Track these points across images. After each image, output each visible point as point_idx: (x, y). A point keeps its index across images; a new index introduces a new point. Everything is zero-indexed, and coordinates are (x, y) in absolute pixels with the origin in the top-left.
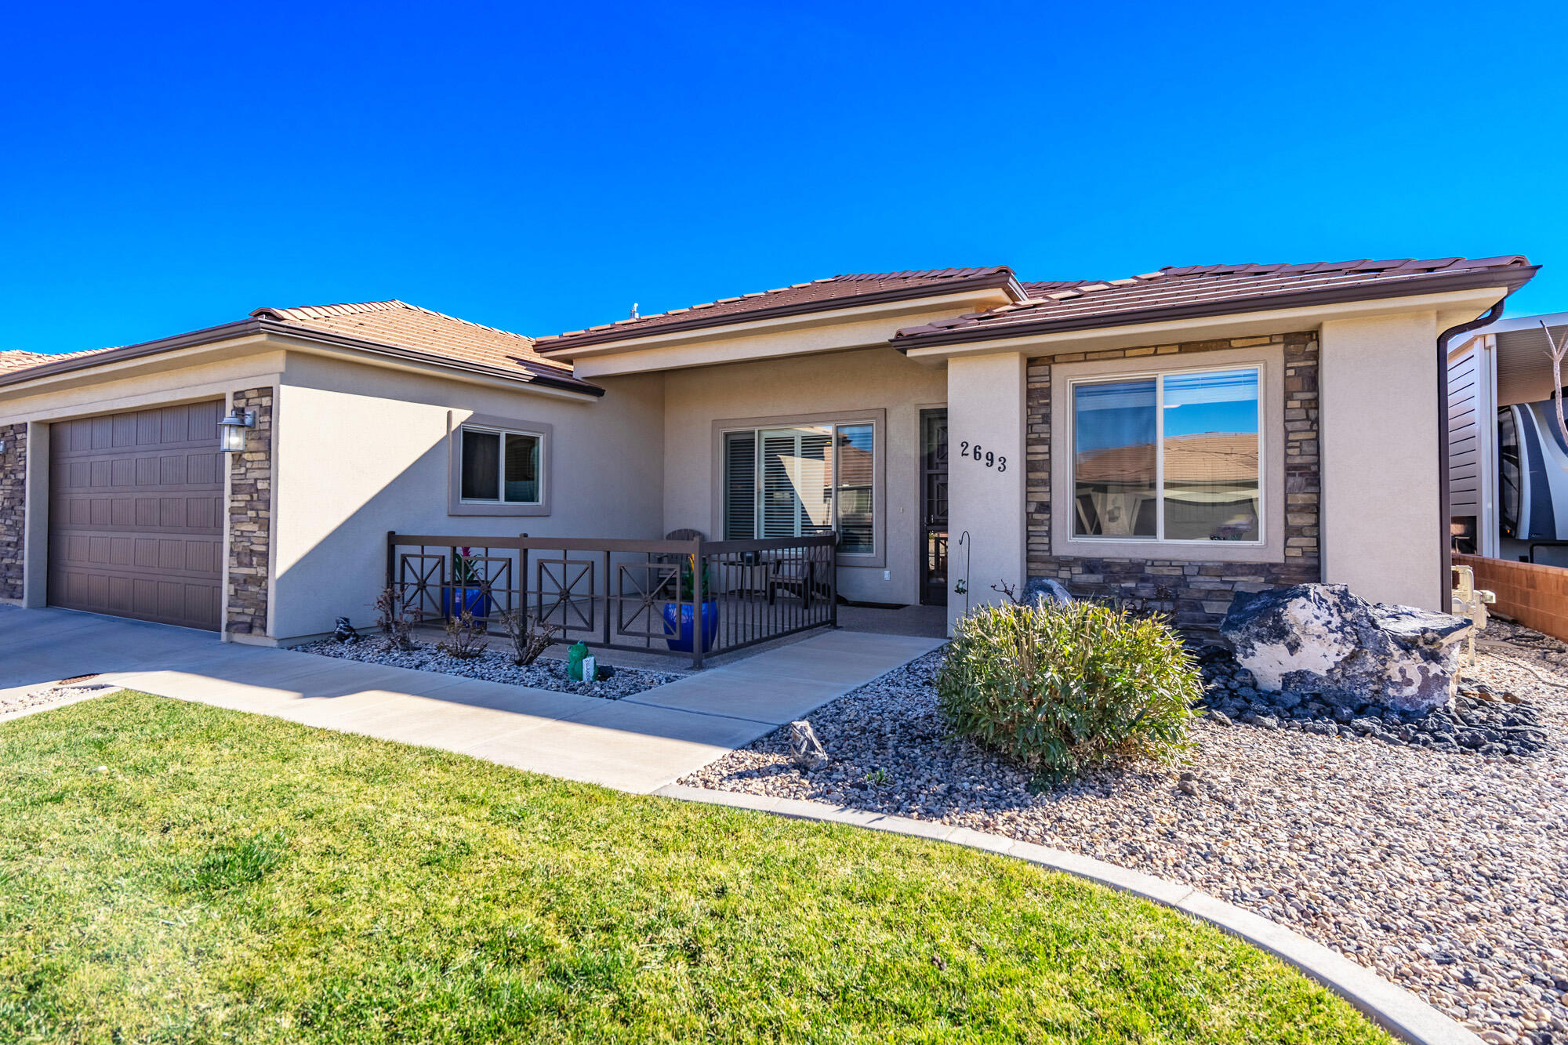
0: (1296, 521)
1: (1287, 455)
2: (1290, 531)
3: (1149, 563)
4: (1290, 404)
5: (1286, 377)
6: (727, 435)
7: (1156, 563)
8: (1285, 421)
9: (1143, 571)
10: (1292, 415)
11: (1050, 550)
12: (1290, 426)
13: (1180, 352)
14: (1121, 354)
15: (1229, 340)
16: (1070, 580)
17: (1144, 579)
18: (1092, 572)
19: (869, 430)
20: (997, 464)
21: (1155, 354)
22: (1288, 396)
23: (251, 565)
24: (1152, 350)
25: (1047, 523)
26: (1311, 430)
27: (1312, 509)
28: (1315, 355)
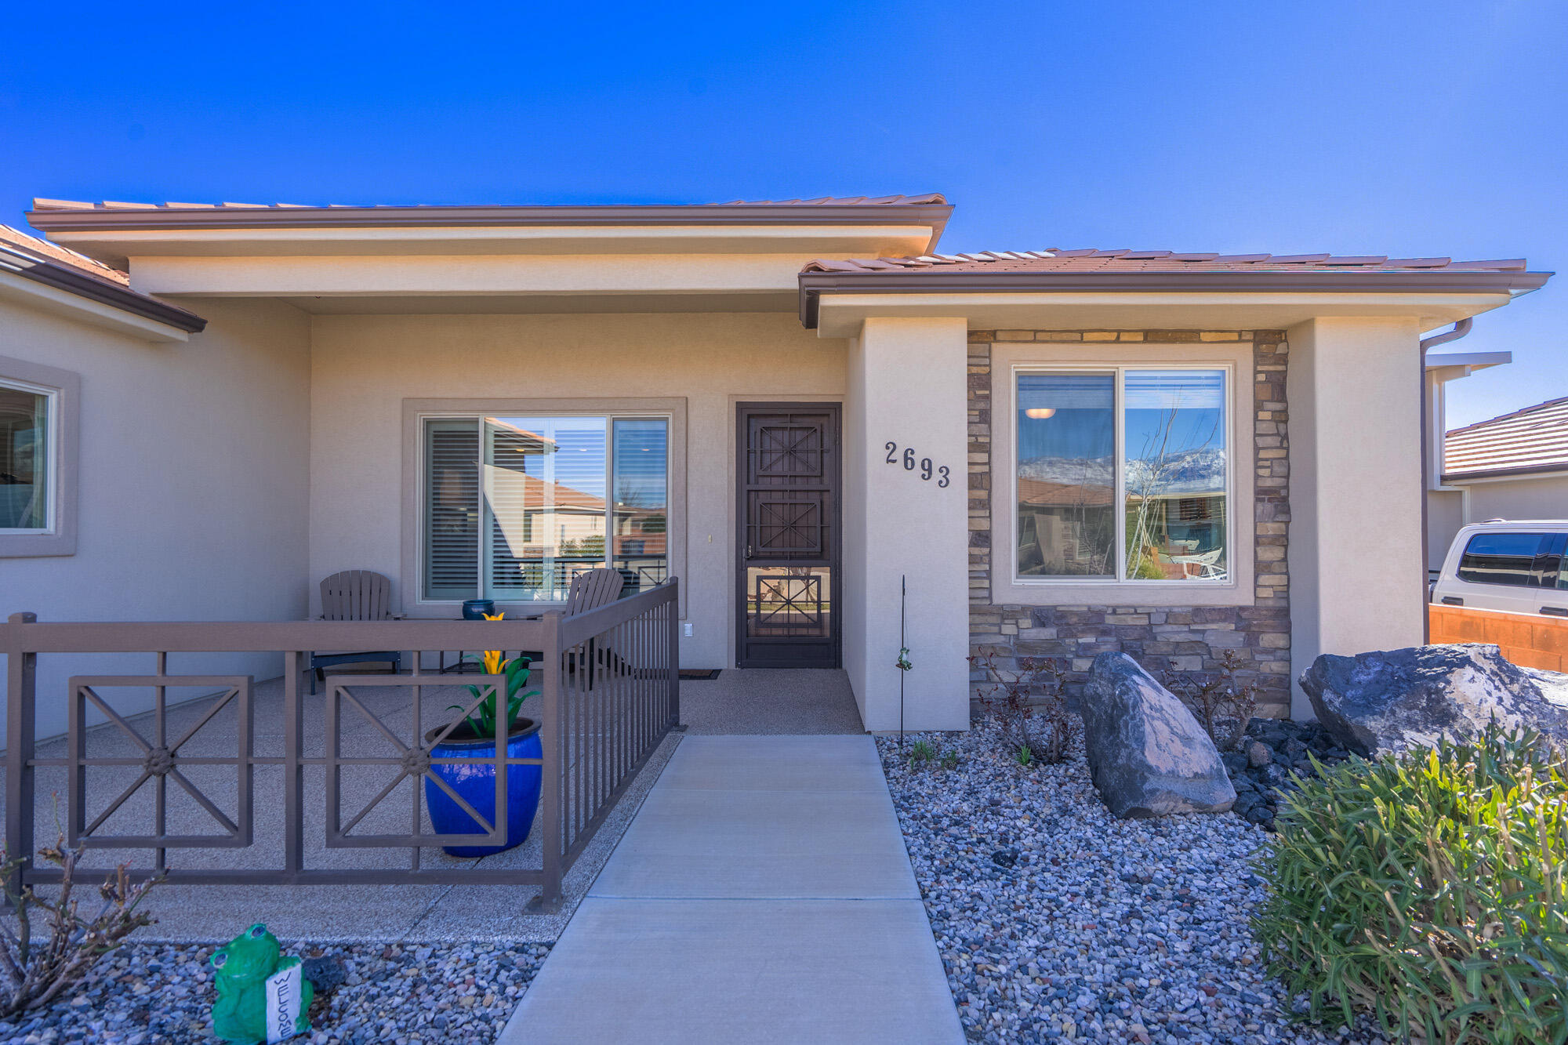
0: (1268, 554)
1: (1257, 477)
2: (1261, 567)
3: (1110, 611)
4: (1262, 415)
5: (1256, 383)
6: (428, 423)
7: (1119, 611)
8: (1256, 435)
9: (1102, 622)
10: (1263, 428)
11: (990, 597)
12: (1261, 442)
13: (1146, 341)
14: (1077, 336)
15: (1199, 331)
16: (1017, 637)
17: (1105, 632)
18: (1043, 625)
19: (661, 426)
20: (937, 476)
21: (1117, 341)
22: (1258, 407)
24: (1113, 337)
25: (986, 559)
26: (1281, 447)
27: (1282, 541)
28: (1284, 359)
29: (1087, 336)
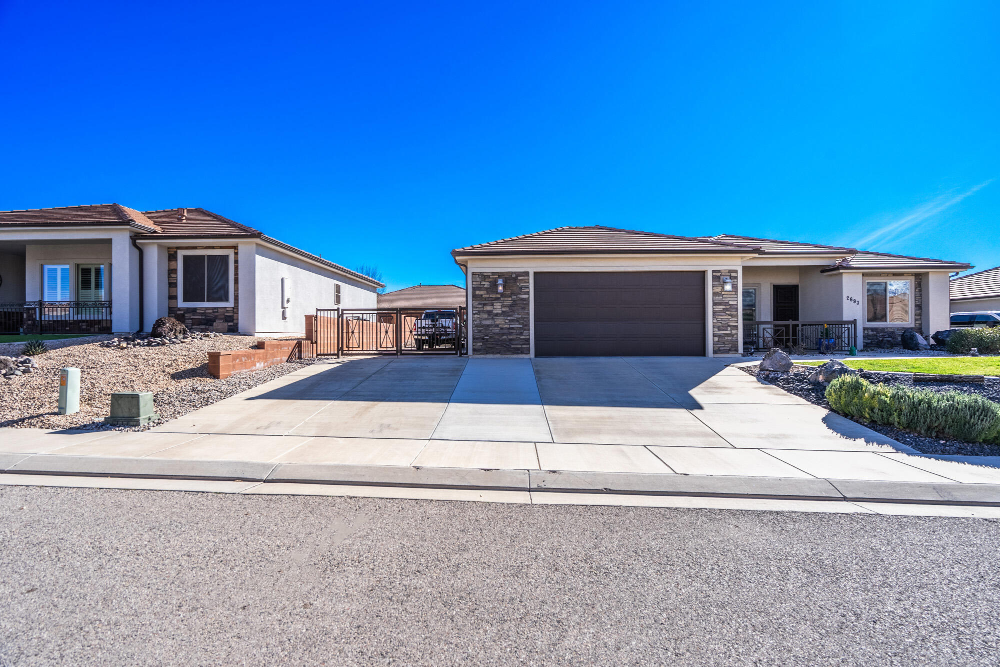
0: (917, 317)
1: (915, 302)
2: (916, 320)
3: (886, 328)
5: (915, 284)
9: (884, 331)
10: (917, 293)
12: (916, 295)
13: (893, 275)
14: (880, 276)
15: (903, 275)
16: (868, 334)
17: (885, 333)
18: (873, 331)
19: (755, 290)
20: (857, 303)
21: (887, 277)
22: (915, 289)
23: (727, 330)
26: (921, 296)
27: (920, 315)
28: (921, 279)
29: (882, 275)
